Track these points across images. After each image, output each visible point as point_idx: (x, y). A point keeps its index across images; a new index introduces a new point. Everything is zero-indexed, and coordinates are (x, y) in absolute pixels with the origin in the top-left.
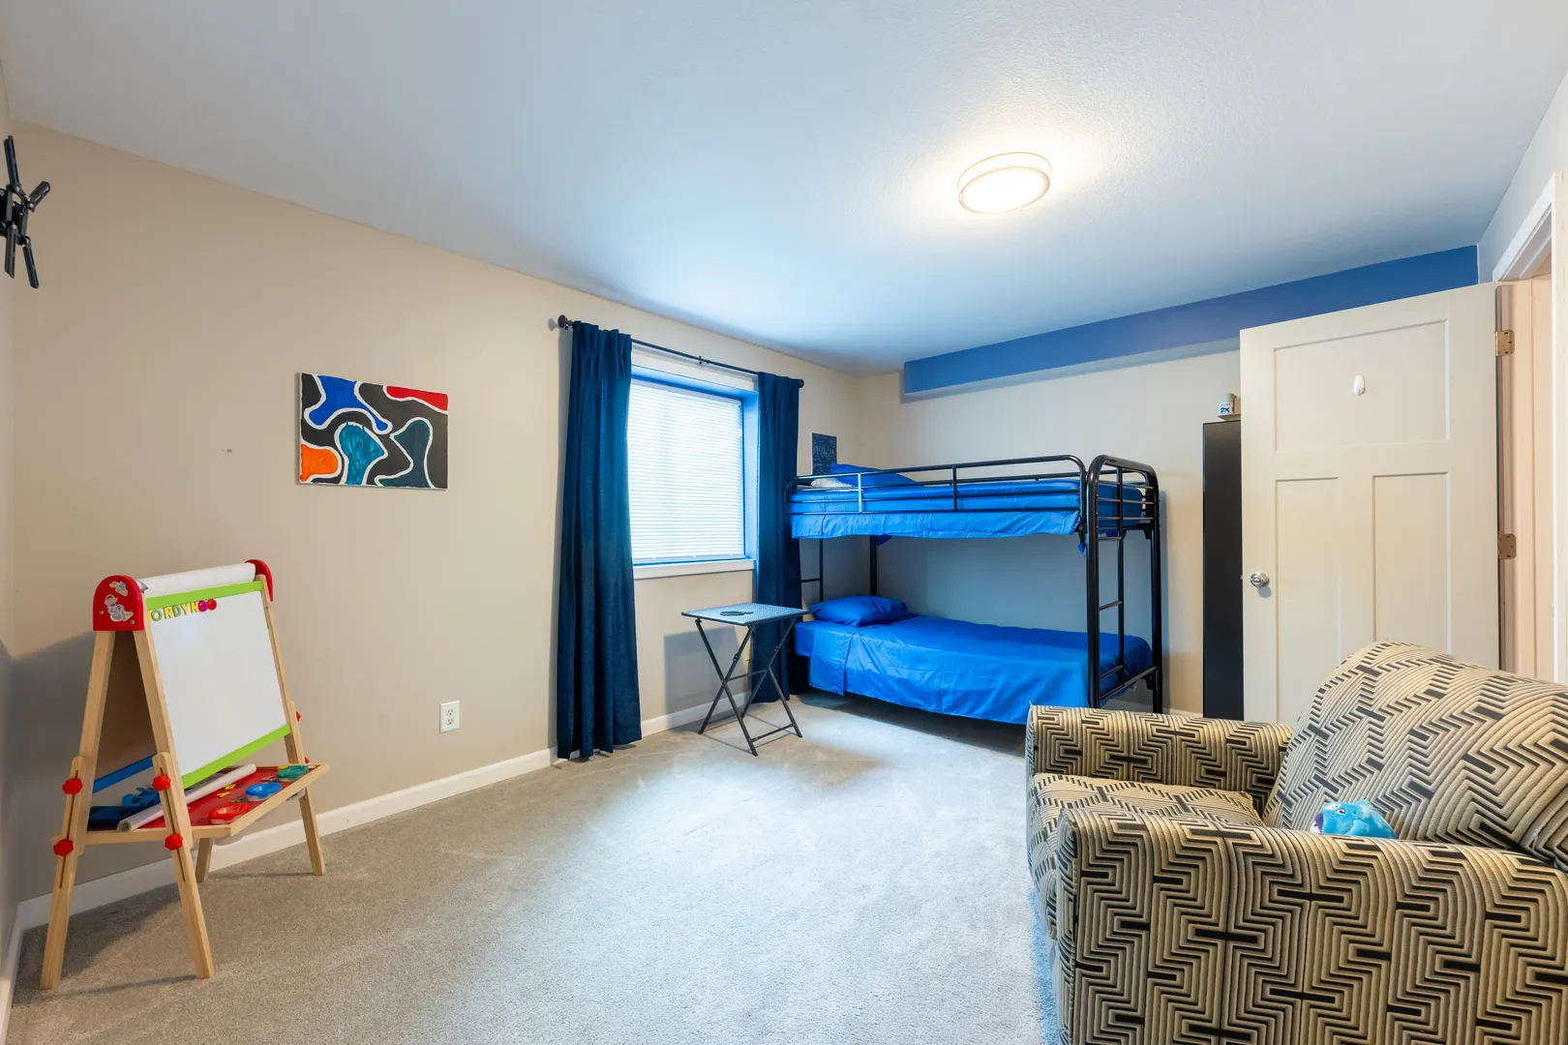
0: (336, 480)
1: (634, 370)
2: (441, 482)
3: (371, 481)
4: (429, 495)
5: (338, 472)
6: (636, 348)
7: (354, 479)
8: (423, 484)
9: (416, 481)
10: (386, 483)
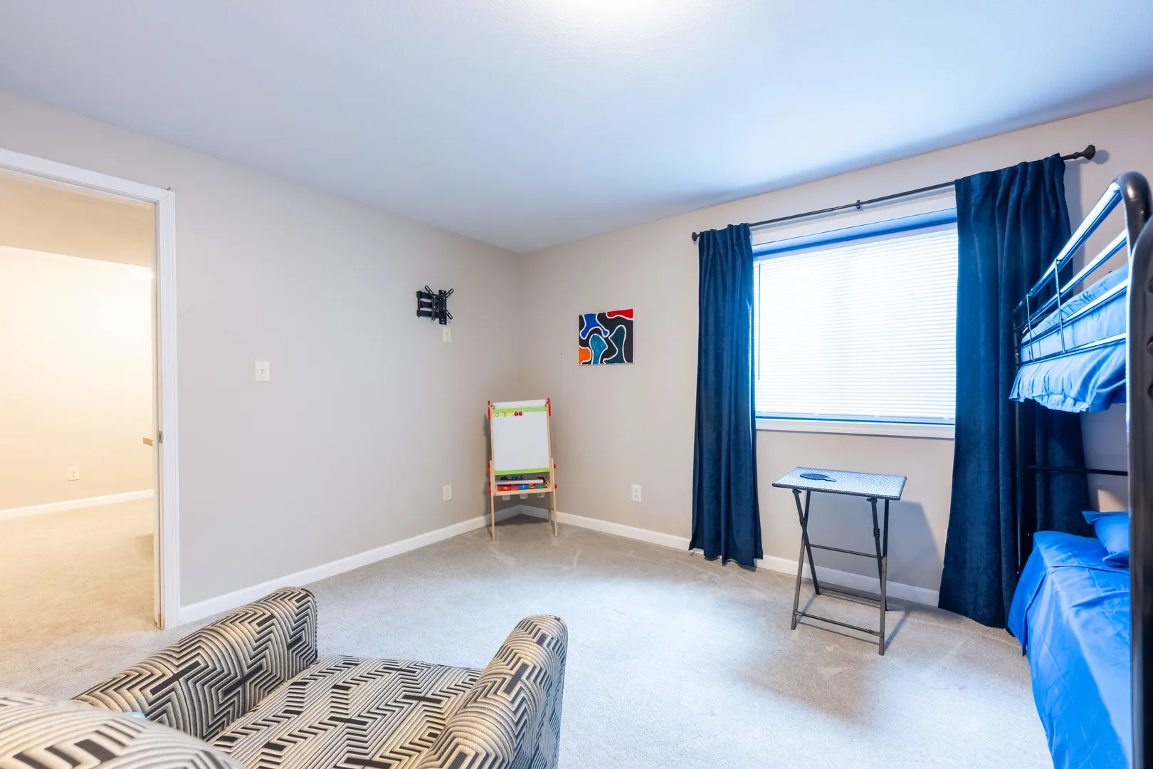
0: (590, 363)
1: (755, 248)
2: (630, 360)
3: (602, 362)
4: (625, 367)
5: (589, 360)
6: (754, 230)
7: (596, 362)
8: (622, 361)
9: (619, 360)
10: (608, 362)
